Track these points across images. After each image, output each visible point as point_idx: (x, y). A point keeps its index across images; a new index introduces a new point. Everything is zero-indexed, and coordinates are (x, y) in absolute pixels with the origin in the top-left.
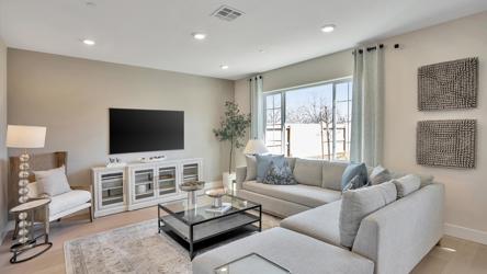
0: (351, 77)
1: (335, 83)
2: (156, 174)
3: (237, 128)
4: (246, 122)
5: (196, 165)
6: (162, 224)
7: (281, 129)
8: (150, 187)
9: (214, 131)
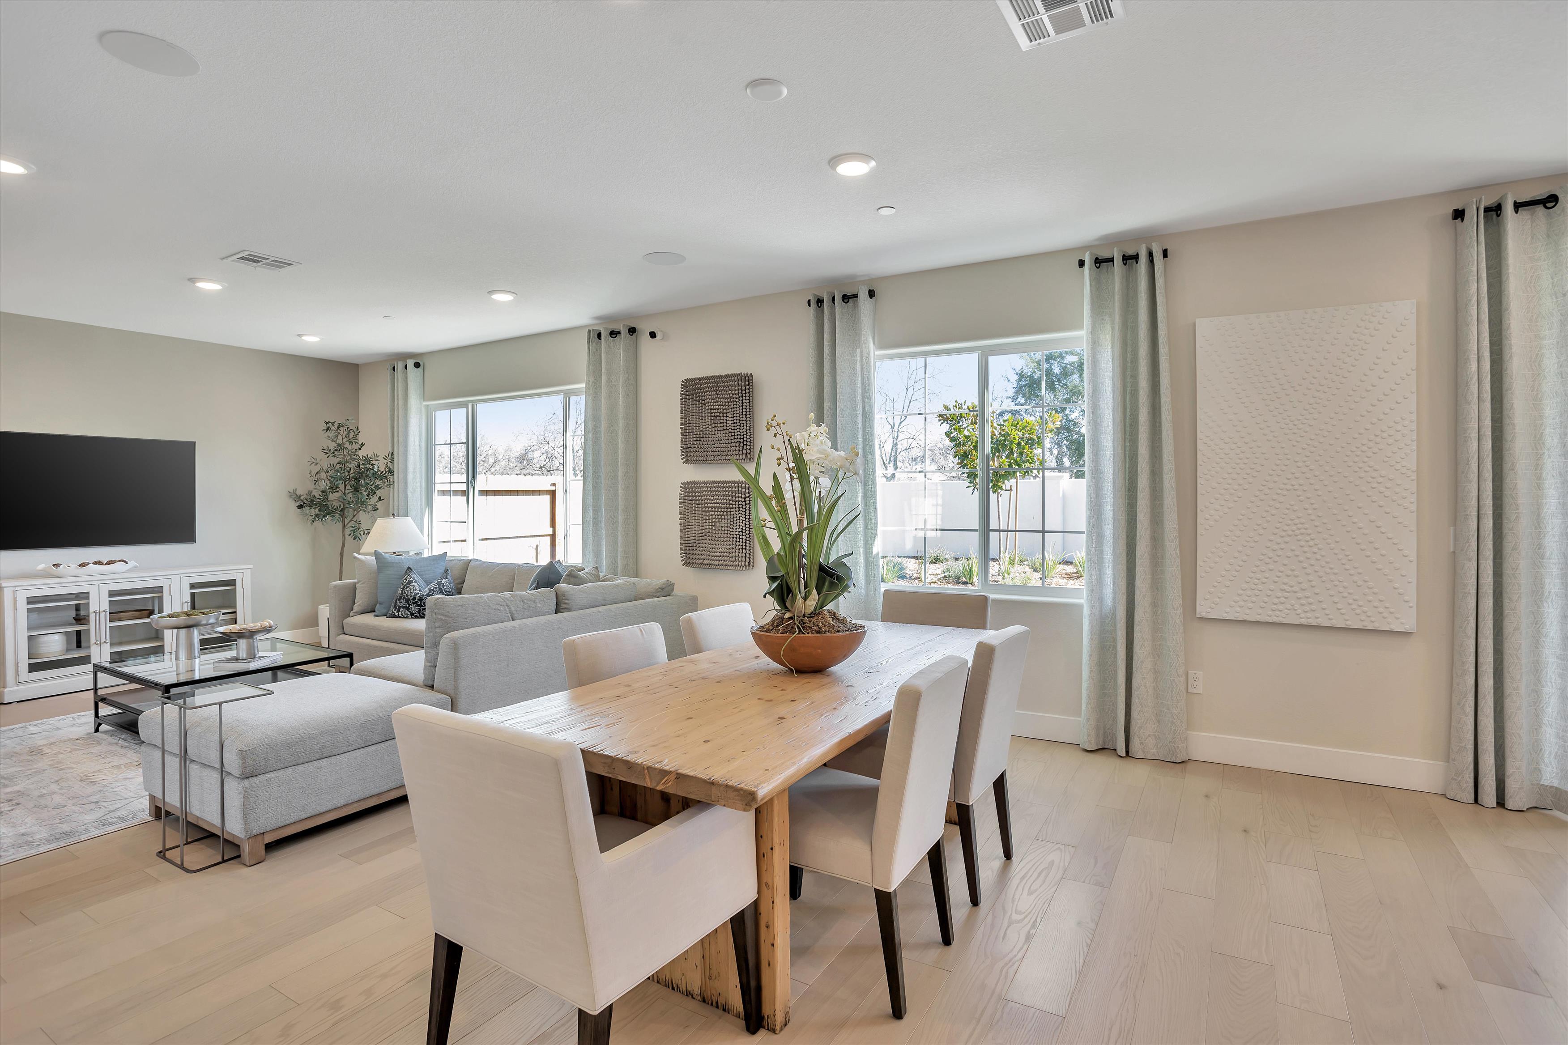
0: (584, 385)
1: (568, 394)
2: (99, 604)
3: (356, 490)
4: (382, 476)
5: (232, 583)
6: (105, 710)
7: (465, 493)
8: (79, 640)
9: (295, 496)
